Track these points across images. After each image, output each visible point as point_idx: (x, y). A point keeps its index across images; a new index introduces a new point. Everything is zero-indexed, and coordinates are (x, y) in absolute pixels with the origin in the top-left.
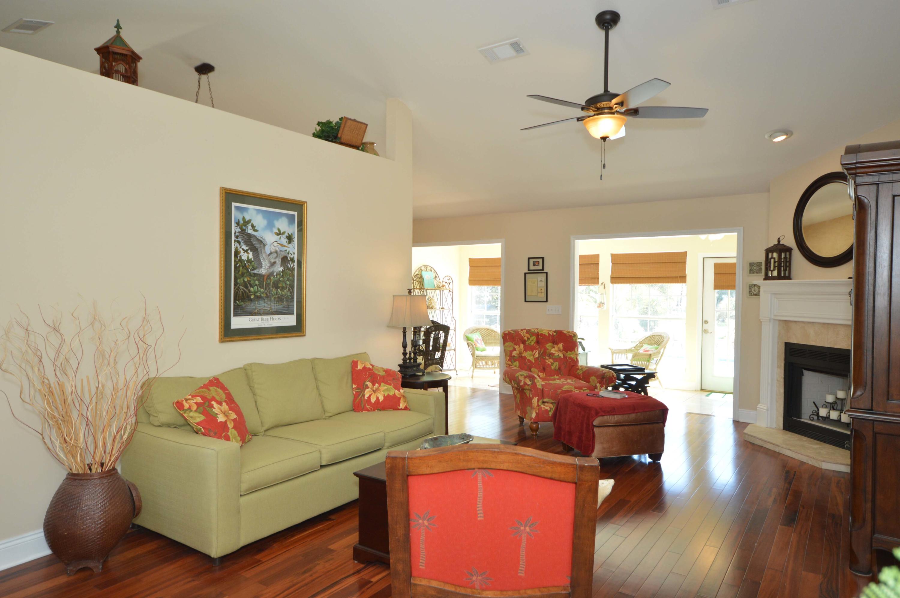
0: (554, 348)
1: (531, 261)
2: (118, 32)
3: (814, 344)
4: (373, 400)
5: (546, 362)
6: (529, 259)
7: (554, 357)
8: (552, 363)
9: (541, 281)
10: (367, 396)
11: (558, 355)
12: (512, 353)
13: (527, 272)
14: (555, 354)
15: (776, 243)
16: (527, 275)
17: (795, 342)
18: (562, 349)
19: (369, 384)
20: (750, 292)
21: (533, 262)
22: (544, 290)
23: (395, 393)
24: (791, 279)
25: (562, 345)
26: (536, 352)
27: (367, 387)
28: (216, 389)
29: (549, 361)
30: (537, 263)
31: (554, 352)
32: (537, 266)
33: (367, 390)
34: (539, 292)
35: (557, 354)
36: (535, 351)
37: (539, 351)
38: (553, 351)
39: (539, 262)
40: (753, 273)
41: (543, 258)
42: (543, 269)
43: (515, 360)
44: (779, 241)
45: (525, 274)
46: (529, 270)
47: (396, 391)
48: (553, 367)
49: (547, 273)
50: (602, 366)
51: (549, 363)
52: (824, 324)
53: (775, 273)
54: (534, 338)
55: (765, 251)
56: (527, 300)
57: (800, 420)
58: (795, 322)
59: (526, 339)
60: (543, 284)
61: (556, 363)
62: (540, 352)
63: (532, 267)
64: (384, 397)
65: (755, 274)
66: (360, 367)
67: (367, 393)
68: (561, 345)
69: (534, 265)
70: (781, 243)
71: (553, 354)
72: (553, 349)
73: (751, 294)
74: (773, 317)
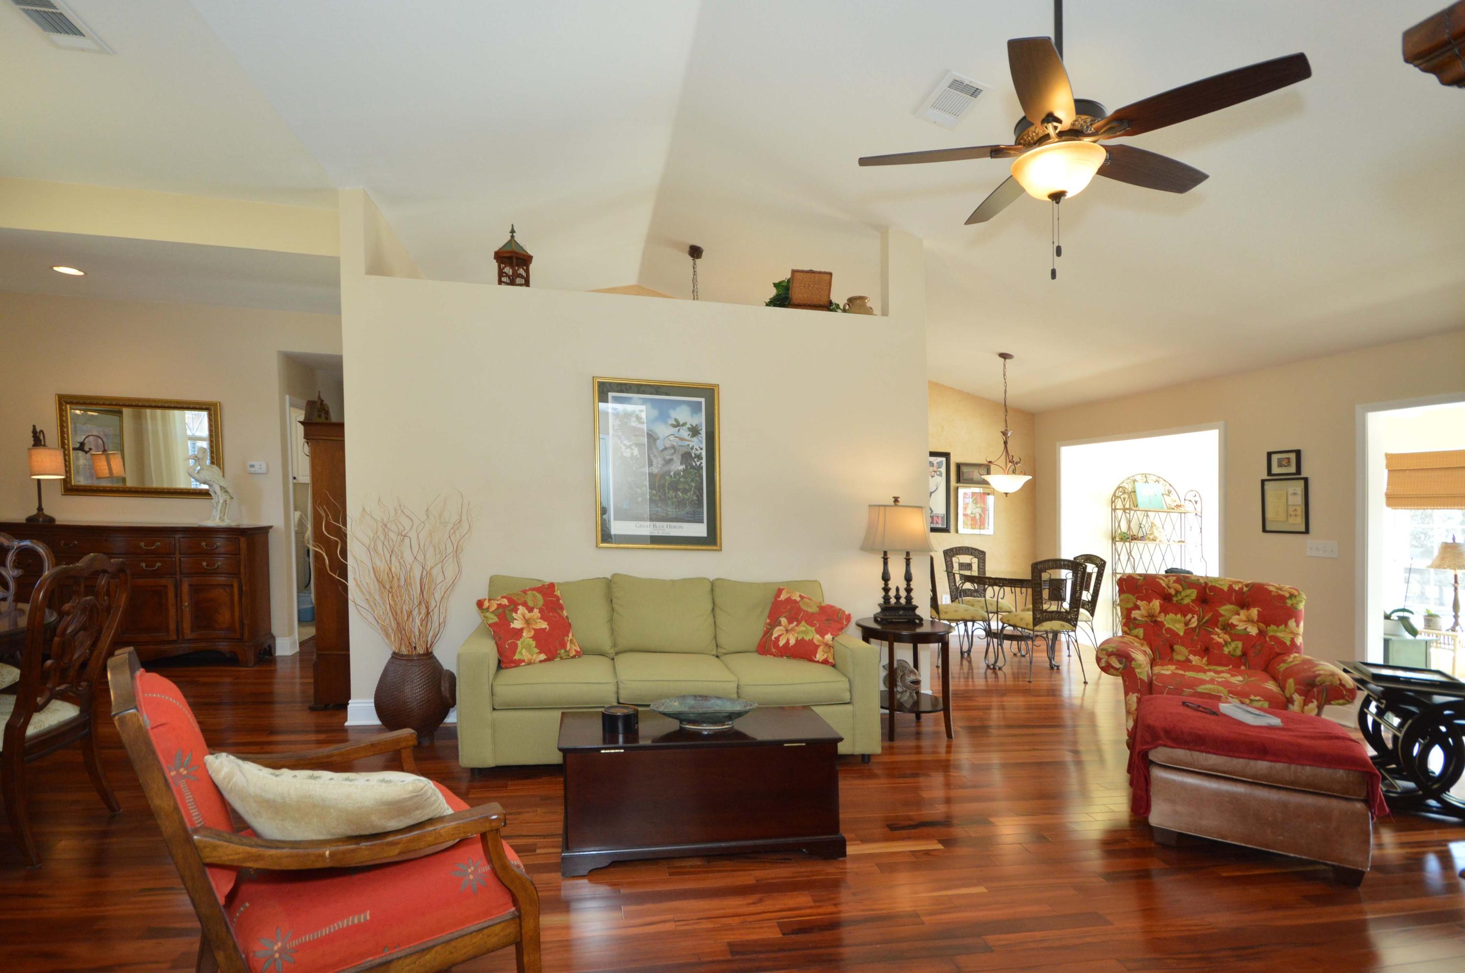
0: (1238, 614)
1: (1274, 459)
2: (512, 237)
4: (782, 643)
5: (1213, 639)
6: (1270, 455)
7: (1233, 632)
8: (1226, 642)
9: (1295, 494)
10: (775, 635)
11: (1245, 629)
12: (1131, 613)
13: (1266, 477)
14: (1237, 626)
16: (1266, 483)
18: (1256, 618)
19: (784, 620)
21: (1278, 459)
22: (1300, 510)
23: (813, 639)
25: (1258, 611)
26: (1193, 617)
27: (780, 624)
28: (535, 594)
29: (1219, 637)
30: (1287, 461)
31: (1235, 623)
32: (1285, 466)
33: (777, 628)
34: (1291, 516)
35: (1243, 628)
36: (1189, 616)
37: (1199, 616)
38: (1234, 620)
39: (1289, 458)
41: (1298, 453)
42: (1299, 473)
43: (1137, 626)
46: (1270, 474)
47: (818, 636)
48: (1226, 650)
49: (1306, 480)
51: (1221, 640)
54: (1192, 593)
56: (1268, 528)
59: (1172, 592)
60: (1299, 500)
61: (1236, 643)
62: (1203, 618)
63: (1276, 470)
64: (798, 640)
66: (783, 597)
67: (776, 632)
68: (1254, 612)
69: (1280, 465)
71: (1233, 626)
72: (1237, 617)
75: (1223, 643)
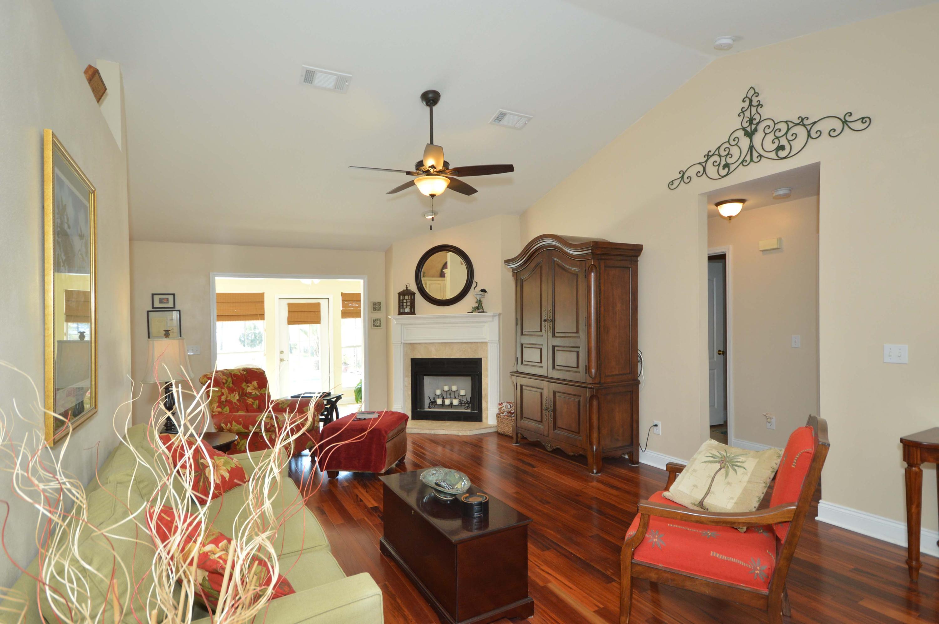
0: (248, 386)
1: (157, 298)
3: (435, 357)
4: (219, 481)
5: (248, 403)
6: (153, 295)
7: (252, 396)
8: (252, 402)
9: (172, 319)
11: (256, 393)
12: (221, 398)
13: (150, 309)
14: (252, 392)
15: (405, 289)
16: (150, 313)
17: (420, 357)
18: (257, 386)
20: (374, 324)
21: (159, 298)
22: (176, 329)
23: (236, 464)
24: (415, 314)
25: (257, 382)
26: (236, 393)
29: (250, 401)
30: (166, 300)
31: (251, 391)
32: (165, 303)
35: (254, 393)
36: (235, 393)
37: (238, 392)
38: (249, 390)
39: (168, 299)
40: (376, 310)
41: (174, 295)
42: (174, 307)
43: (225, 406)
44: (407, 288)
45: (148, 312)
46: (153, 307)
47: (234, 462)
48: (255, 406)
49: (180, 311)
50: (292, 397)
51: (250, 402)
52: (442, 343)
53: (407, 310)
54: (230, 380)
55: (398, 295)
56: (151, 335)
57: (425, 410)
58: (419, 343)
59: (224, 381)
60: (175, 323)
61: (256, 401)
62: (240, 393)
63: (157, 304)
64: (229, 472)
65: (377, 311)
68: (255, 383)
69: (161, 301)
70: (408, 289)
71: (250, 393)
72: (249, 388)
73: (374, 325)
74: (403, 342)
75: (252, 404)
